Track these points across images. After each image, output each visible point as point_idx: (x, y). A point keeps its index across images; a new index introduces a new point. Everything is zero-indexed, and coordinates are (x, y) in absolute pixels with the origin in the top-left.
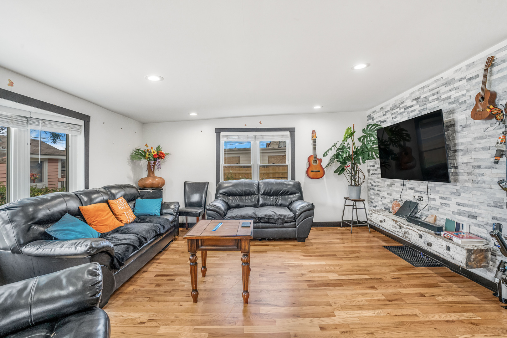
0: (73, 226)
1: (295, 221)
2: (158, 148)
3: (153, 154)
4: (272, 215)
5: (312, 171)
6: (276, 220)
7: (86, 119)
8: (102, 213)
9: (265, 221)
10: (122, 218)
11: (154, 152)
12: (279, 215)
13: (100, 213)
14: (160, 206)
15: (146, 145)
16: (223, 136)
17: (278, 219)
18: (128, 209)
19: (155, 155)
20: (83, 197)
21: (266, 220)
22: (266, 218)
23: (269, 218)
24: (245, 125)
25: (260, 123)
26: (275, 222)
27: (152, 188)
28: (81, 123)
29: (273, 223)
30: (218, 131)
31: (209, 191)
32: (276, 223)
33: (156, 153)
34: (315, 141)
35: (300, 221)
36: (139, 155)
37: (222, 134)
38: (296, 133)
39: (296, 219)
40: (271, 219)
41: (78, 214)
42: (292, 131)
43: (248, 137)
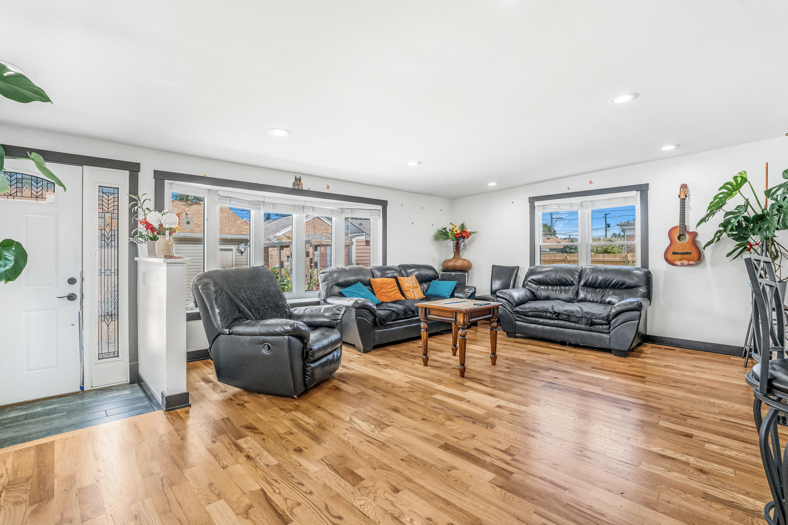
0: (359, 291)
1: (609, 324)
2: (462, 226)
3: (456, 233)
4: (575, 311)
5: (674, 253)
6: (579, 318)
7: (384, 204)
8: (388, 286)
9: (564, 318)
10: (407, 294)
11: (456, 231)
12: (586, 312)
13: (385, 285)
14: (453, 288)
15: (451, 223)
16: (539, 206)
17: (582, 317)
18: (416, 287)
19: (457, 234)
20: (376, 272)
21: (565, 316)
22: (566, 315)
23: (569, 315)
24: (568, 189)
25: (591, 182)
26: (578, 321)
27: (455, 270)
28: (380, 207)
29: (573, 322)
30: (532, 200)
31: (519, 276)
32: (580, 322)
33: (459, 231)
34: (684, 202)
35: (617, 324)
36: (443, 235)
37: (537, 203)
38: (650, 193)
39: (610, 321)
40: (573, 316)
41: (368, 284)
42: (643, 189)
43: (571, 205)
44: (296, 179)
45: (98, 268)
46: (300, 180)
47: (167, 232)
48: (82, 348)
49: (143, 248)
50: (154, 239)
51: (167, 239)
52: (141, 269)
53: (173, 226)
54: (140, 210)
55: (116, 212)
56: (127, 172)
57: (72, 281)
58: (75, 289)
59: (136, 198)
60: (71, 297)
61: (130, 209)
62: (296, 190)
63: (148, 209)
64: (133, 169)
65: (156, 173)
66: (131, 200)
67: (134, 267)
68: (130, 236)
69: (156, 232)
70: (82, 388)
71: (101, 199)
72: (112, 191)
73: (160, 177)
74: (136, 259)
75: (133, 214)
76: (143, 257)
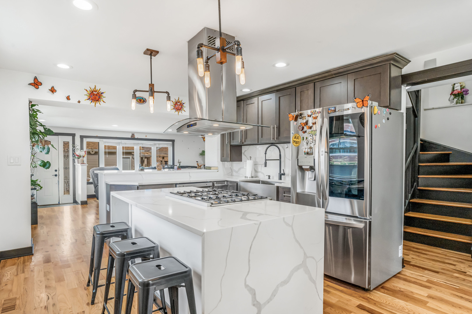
7: (173, 141)
28: (171, 143)
44: (132, 134)
45: (63, 167)
46: (134, 135)
47: (82, 157)
48: (59, 191)
49: (76, 160)
50: (79, 158)
51: (82, 158)
52: (76, 167)
53: (83, 155)
54: (76, 149)
55: (68, 149)
56: (72, 137)
57: (56, 171)
58: (57, 173)
59: (74, 145)
60: (56, 175)
61: (73, 148)
62: (133, 138)
63: (78, 149)
64: (73, 135)
65: (81, 136)
66: (73, 146)
67: (74, 166)
68: (73, 157)
69: (79, 157)
70: (59, 203)
71: (64, 145)
72: (67, 143)
73: (82, 137)
74: (75, 164)
75: (74, 151)
76: (76, 164)
